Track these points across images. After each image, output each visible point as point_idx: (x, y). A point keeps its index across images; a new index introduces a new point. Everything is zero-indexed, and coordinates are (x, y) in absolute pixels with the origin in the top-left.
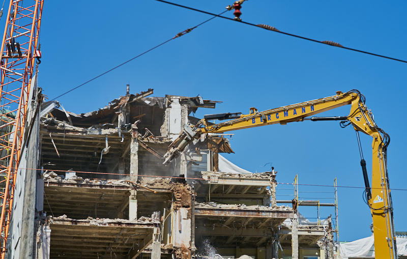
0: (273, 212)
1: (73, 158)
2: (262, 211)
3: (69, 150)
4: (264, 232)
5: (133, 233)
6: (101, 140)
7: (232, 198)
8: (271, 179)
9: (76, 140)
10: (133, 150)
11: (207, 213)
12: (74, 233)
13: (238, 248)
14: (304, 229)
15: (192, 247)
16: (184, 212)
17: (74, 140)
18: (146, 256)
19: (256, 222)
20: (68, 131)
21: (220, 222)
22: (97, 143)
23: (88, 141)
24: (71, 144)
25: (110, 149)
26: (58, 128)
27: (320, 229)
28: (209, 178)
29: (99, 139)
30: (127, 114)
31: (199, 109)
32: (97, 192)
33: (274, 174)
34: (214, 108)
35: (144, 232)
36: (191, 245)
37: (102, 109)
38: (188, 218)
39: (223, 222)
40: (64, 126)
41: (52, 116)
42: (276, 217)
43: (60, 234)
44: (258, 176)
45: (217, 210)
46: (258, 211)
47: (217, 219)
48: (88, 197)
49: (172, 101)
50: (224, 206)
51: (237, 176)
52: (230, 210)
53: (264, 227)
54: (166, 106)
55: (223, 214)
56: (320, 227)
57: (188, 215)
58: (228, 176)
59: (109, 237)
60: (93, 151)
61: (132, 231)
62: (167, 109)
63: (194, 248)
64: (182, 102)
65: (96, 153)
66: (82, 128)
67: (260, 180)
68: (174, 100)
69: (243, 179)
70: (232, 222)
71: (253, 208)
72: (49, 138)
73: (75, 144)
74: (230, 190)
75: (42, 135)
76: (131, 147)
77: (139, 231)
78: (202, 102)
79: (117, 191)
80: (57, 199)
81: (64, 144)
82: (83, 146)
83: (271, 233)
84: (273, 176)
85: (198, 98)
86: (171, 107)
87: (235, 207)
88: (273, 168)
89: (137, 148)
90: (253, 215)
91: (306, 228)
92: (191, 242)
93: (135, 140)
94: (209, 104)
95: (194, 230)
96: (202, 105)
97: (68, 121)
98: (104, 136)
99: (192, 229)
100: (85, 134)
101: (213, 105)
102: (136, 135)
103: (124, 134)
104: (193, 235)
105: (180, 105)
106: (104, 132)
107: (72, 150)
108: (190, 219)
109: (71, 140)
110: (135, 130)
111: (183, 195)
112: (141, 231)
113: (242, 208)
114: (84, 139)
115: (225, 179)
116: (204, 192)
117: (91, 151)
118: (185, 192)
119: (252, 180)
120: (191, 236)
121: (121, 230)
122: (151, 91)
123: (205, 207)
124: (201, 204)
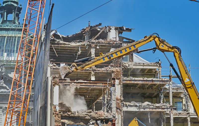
0: (160, 81)
1: (64, 57)
2: (155, 81)
3: (62, 53)
4: (156, 91)
5: (93, 92)
6: (77, 48)
7: (140, 75)
8: (159, 65)
10: (92, 53)
11: (128, 82)
13: (143, 98)
14: (175, 89)
15: (122, 98)
16: (117, 81)
17: (64, 48)
18: (99, 103)
19: (151, 86)
20: (61, 44)
21: (135, 86)
22: (75, 49)
23: (71, 48)
24: (62, 50)
25: (81, 52)
26: (56, 42)
27: (182, 89)
28: (129, 65)
29: (76, 48)
30: (89, 35)
31: (124, 32)
32: (75, 73)
33: (160, 63)
34: (131, 32)
35: (98, 91)
37: (77, 33)
38: (119, 84)
39: (136, 86)
40: (59, 42)
41: (53, 37)
42: (161, 83)
44: (153, 64)
45: (133, 80)
46: (153, 81)
47: (133, 85)
48: (71, 75)
49: (111, 29)
50: (136, 79)
51: (142, 64)
52: (139, 81)
53: (155, 88)
54: (108, 31)
55: (136, 82)
56: (183, 88)
57: (119, 83)
58: (138, 64)
59: (82, 94)
60: (73, 53)
61: (93, 91)
62: (109, 33)
63: (122, 99)
64: (116, 29)
65: (74, 54)
66: (68, 43)
67: (153, 66)
68: (112, 28)
69: (145, 66)
70: (140, 86)
71: (150, 79)
73: (65, 50)
74: (139, 71)
76: (91, 51)
77: (96, 91)
78: (125, 29)
79: (85, 72)
81: (59, 50)
82: (69, 51)
83: (159, 91)
84: (160, 64)
85: (123, 27)
86: (110, 32)
87: (141, 79)
88: (160, 60)
89: (94, 52)
90: (150, 82)
91: (176, 88)
92: (121, 96)
93: (93, 48)
94: (128, 30)
95: (122, 90)
96: (125, 30)
97: (61, 39)
98: (78, 46)
99: (121, 90)
100: (69, 45)
101: (130, 30)
102: (94, 45)
103: (88, 45)
104: (122, 93)
105: (115, 31)
106: (78, 44)
107: (63, 53)
108: (120, 85)
109: (63, 48)
110: (93, 43)
111: (117, 73)
112: (97, 91)
113: (145, 79)
114: (69, 47)
115: (137, 65)
116: (127, 72)
117: (72, 53)
118: (118, 72)
119: (149, 66)
120: (121, 93)
121: (87, 91)
122: (100, 24)
123: (127, 79)
124: (125, 78)
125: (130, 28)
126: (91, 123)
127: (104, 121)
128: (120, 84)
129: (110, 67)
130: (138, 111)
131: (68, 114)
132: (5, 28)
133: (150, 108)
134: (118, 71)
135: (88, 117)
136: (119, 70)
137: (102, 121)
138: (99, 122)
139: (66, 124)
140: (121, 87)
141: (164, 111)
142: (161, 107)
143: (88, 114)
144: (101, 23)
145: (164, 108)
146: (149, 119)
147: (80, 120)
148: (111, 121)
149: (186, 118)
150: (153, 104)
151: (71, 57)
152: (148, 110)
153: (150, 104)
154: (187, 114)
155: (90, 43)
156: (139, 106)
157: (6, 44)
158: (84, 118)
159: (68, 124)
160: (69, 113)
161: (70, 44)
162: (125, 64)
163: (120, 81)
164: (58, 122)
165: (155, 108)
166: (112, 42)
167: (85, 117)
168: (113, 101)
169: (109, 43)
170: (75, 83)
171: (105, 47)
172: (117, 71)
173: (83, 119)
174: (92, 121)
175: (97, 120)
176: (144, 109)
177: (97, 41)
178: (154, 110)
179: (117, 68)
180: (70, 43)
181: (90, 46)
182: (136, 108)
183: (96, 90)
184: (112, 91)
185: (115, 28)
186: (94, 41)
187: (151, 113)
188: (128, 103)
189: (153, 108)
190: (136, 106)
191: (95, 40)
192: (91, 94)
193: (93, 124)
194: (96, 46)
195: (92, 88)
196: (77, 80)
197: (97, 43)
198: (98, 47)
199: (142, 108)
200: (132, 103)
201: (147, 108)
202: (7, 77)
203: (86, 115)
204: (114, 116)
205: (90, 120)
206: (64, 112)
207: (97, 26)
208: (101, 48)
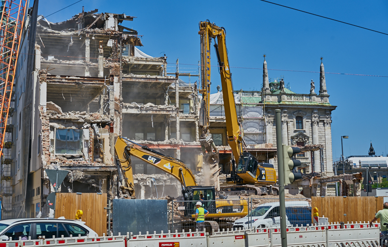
0: (165, 79)
2: (159, 79)
3: (50, 43)
4: (160, 90)
6: (68, 38)
7: (143, 72)
10: (87, 44)
11: (129, 80)
13: (145, 99)
14: (182, 89)
17: (53, 38)
18: (95, 103)
19: (155, 85)
20: (49, 33)
21: (136, 84)
22: (66, 40)
23: (61, 38)
25: (73, 43)
26: (43, 31)
27: (190, 89)
28: (129, 60)
30: (83, 23)
31: (124, 21)
32: (66, 68)
33: (165, 58)
37: (68, 20)
39: (138, 85)
40: (47, 30)
41: (40, 23)
42: (167, 82)
44: (157, 59)
45: (134, 78)
46: (156, 79)
47: (134, 83)
49: (109, 16)
50: (138, 76)
51: (145, 59)
52: (141, 78)
53: (160, 87)
54: (105, 19)
55: (137, 80)
58: (140, 59)
61: (87, 89)
62: (106, 21)
63: (121, 99)
64: (115, 17)
65: (65, 45)
66: (57, 31)
67: (158, 61)
69: (148, 61)
70: (142, 85)
71: (154, 77)
73: (53, 40)
74: (141, 67)
76: (86, 42)
78: (125, 17)
79: (78, 67)
81: (47, 40)
82: (58, 41)
83: (164, 91)
84: (165, 60)
85: (123, 15)
86: (108, 20)
87: (144, 76)
88: (165, 55)
89: (89, 43)
90: (154, 81)
92: (120, 96)
93: (88, 38)
94: (129, 18)
96: (125, 19)
97: (49, 27)
98: (70, 36)
99: (120, 88)
100: (59, 35)
101: (132, 18)
102: (89, 36)
103: (81, 35)
105: (113, 19)
106: (70, 33)
108: (119, 83)
110: (88, 32)
111: (115, 69)
112: (92, 89)
113: (148, 77)
114: (58, 37)
115: (138, 61)
116: (127, 68)
119: (153, 61)
120: (120, 93)
122: (96, 10)
123: (127, 76)
124: (125, 74)
125: (131, 17)
126: (85, 127)
127: (100, 124)
128: (119, 81)
129: (107, 61)
130: (139, 113)
131: (57, 116)
133: (153, 110)
135: (81, 120)
136: (118, 66)
137: (98, 124)
138: (95, 125)
139: (55, 129)
140: (120, 86)
141: (169, 113)
142: (166, 109)
143: (82, 116)
145: (170, 111)
146: (152, 123)
147: (72, 124)
148: (108, 125)
149: (194, 122)
150: (156, 106)
152: (151, 112)
153: (153, 105)
154: (195, 117)
155: (84, 32)
156: (141, 108)
158: (77, 121)
159: (57, 128)
160: (59, 115)
162: (125, 58)
163: (119, 78)
164: (46, 125)
165: (159, 111)
166: (110, 32)
167: (79, 119)
168: (111, 102)
169: (107, 34)
170: (66, 79)
171: (102, 38)
172: (116, 67)
173: (75, 123)
174: (86, 124)
175: (92, 124)
176: (146, 111)
177: (92, 30)
178: (158, 113)
179: (116, 64)
180: (60, 32)
181: (83, 36)
182: (137, 110)
184: (111, 90)
186: (89, 30)
187: (155, 115)
188: (128, 105)
189: (156, 111)
190: (137, 108)
191: (90, 28)
192: (85, 93)
193: (87, 128)
194: (91, 36)
196: (69, 76)
197: (92, 32)
198: (93, 38)
199: (144, 110)
200: (132, 105)
201: (150, 110)
203: (79, 117)
204: (112, 118)
205: (84, 123)
206: (53, 114)
207: (92, 12)
208: (97, 39)
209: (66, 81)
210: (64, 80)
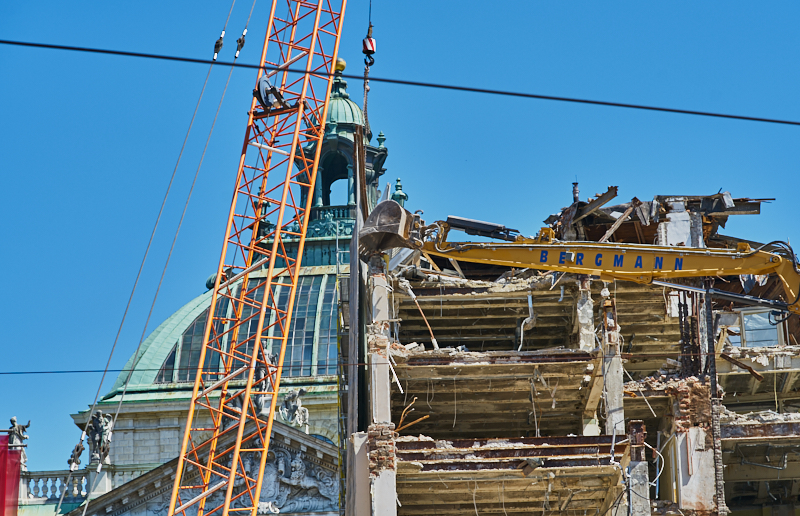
3: (463, 328)
5: (575, 487)
6: (522, 302)
9: (471, 306)
10: (583, 317)
12: (456, 497)
15: (720, 508)
16: (696, 435)
17: (466, 307)
22: (515, 308)
23: (496, 306)
24: (461, 315)
29: (516, 301)
32: (516, 409)
34: (759, 213)
35: (597, 484)
36: (717, 504)
38: (707, 448)
40: (439, 280)
43: (429, 502)
45: (780, 426)
47: (789, 445)
48: (503, 420)
49: (671, 208)
50: (794, 417)
54: (656, 219)
57: (707, 442)
59: (531, 499)
60: (513, 326)
61: (572, 484)
62: (662, 225)
63: (724, 509)
64: (692, 205)
66: (480, 282)
68: (676, 206)
72: (414, 307)
73: (472, 315)
75: (398, 302)
76: (579, 312)
77: (585, 483)
78: (729, 202)
80: (443, 431)
81: (441, 318)
82: (489, 317)
85: (720, 195)
86: (668, 220)
93: (586, 295)
94: (743, 205)
95: (721, 472)
96: (731, 209)
97: (453, 269)
98: (524, 293)
99: (716, 470)
100: (485, 293)
101: (755, 206)
102: (587, 285)
103: (563, 285)
104: (722, 482)
105: (686, 215)
106: (523, 284)
107: (469, 328)
108: (711, 450)
109: (460, 307)
111: (693, 400)
112: (591, 482)
114: (485, 302)
116: (750, 390)
117: (509, 326)
118: (696, 394)
120: (716, 486)
121: (548, 485)
122: (613, 192)
124: (745, 416)
128: (709, 445)
129: (664, 373)
132: (319, 238)
134: (700, 390)
136: (704, 386)
140: (716, 460)
144: (616, 187)
151: (510, 341)
157: (324, 307)
161: (485, 289)
162: (753, 354)
163: (711, 431)
171: (643, 290)
172: (696, 392)
179: (694, 378)
180: (488, 284)
181: (571, 290)
183: (584, 478)
185: (690, 203)
192: (566, 499)
194: (598, 285)
195: (561, 471)
196: (484, 442)
198: (605, 292)
202: (318, 448)
207: (603, 198)
208: (620, 296)
209: (480, 459)
210: (469, 459)
